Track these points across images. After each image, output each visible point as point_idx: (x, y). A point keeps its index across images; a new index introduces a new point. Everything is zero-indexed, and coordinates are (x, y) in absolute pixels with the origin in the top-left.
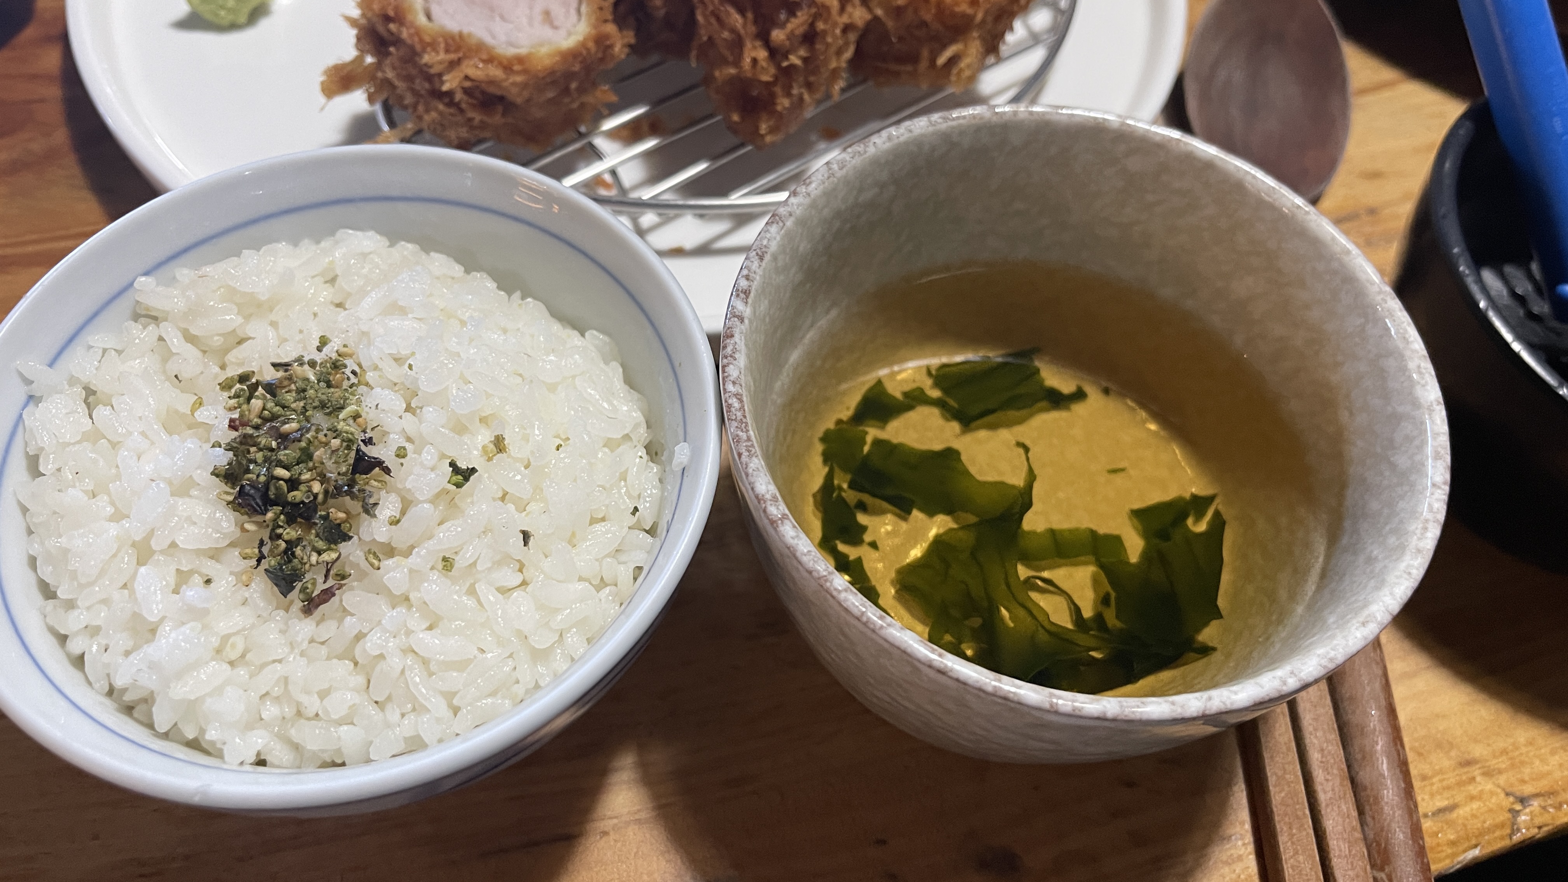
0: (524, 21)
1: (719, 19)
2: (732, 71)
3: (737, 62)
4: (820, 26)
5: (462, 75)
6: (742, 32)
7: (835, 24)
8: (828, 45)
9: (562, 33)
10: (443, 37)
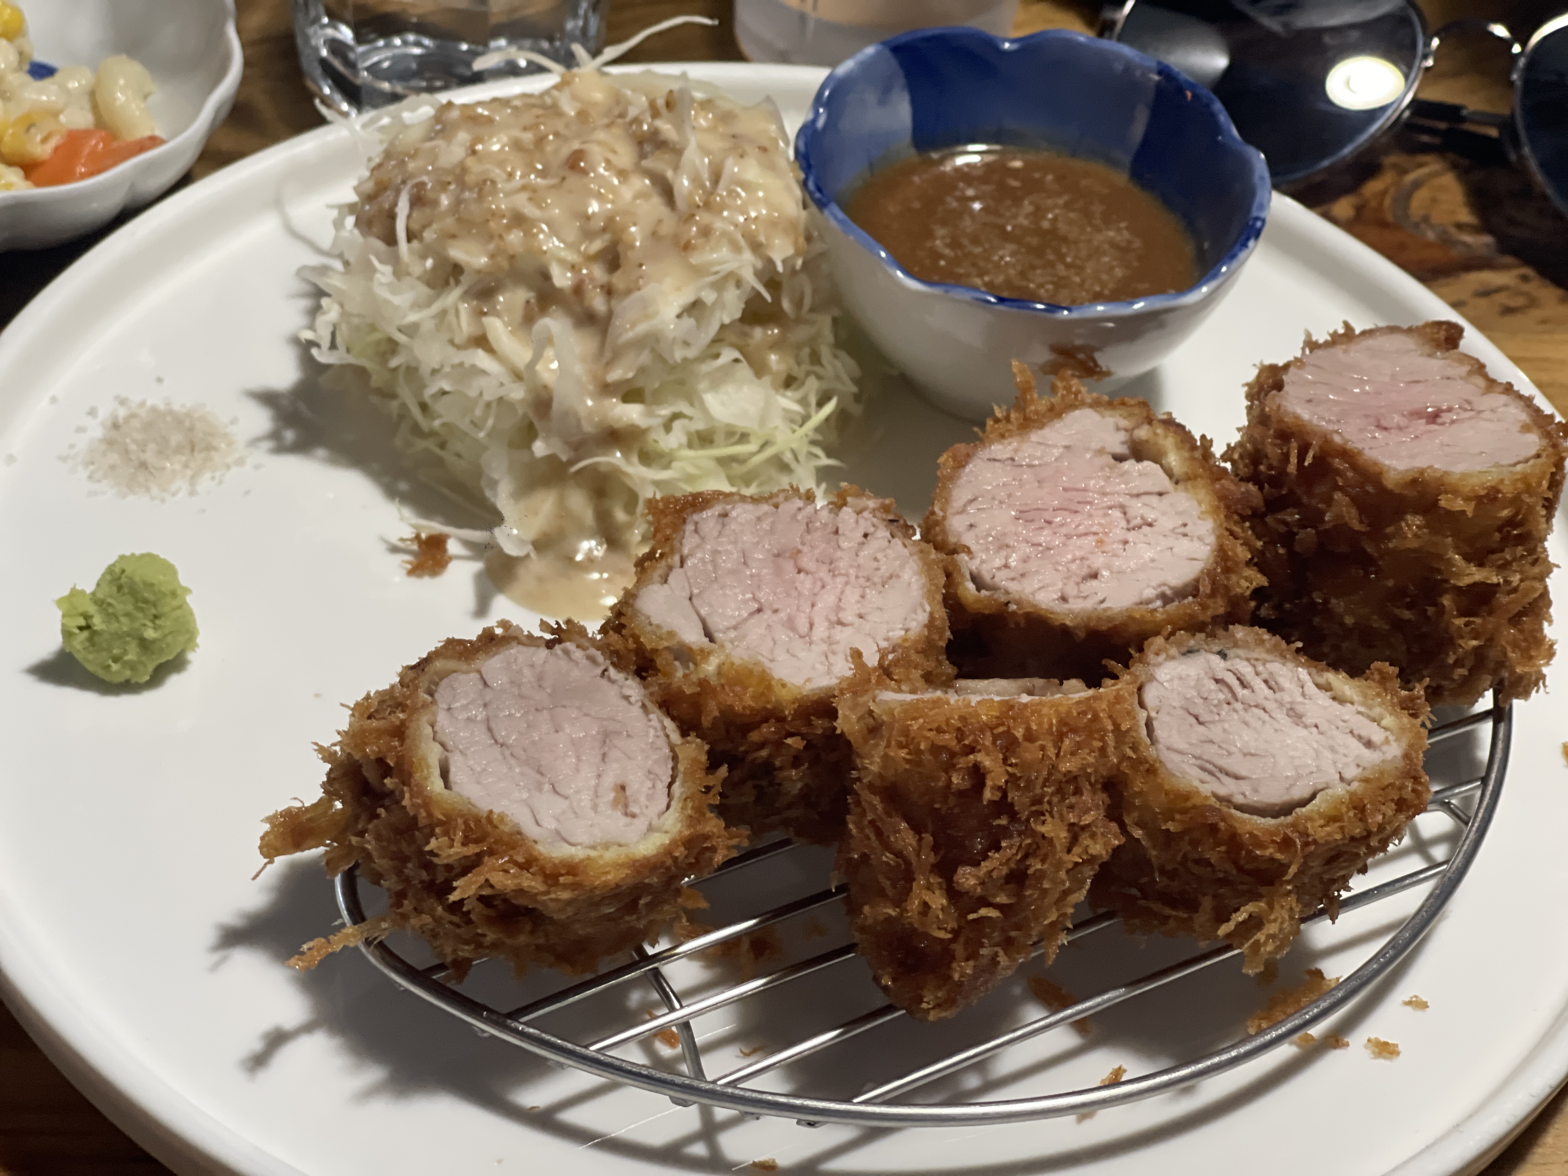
0: (586, 798)
1: (879, 833)
2: (892, 912)
3: (900, 901)
4: (1036, 865)
5: (481, 879)
6: (914, 860)
7: (1059, 865)
8: (1044, 892)
9: (641, 824)
10: (462, 816)
